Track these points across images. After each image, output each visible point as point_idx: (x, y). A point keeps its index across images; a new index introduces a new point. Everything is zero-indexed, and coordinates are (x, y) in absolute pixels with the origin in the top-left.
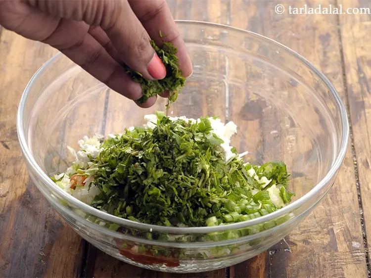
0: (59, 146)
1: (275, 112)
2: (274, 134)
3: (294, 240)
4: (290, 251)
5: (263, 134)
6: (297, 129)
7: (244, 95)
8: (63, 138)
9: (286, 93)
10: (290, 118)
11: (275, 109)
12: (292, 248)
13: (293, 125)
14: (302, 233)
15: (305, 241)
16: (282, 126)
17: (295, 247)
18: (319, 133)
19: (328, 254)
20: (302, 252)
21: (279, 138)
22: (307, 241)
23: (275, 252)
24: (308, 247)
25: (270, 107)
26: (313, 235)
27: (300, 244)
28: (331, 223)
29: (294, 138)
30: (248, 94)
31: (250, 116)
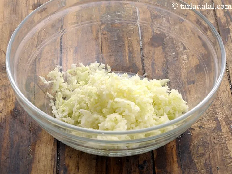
0: (33, 75)
1: (172, 40)
2: (173, 55)
3: (193, 126)
4: (191, 134)
5: (165, 55)
6: (188, 51)
7: (151, 31)
8: (35, 70)
10: (182, 44)
11: (172, 38)
12: (193, 132)
13: (185, 48)
14: (198, 122)
15: (200, 127)
16: (178, 50)
18: (203, 53)
19: (216, 134)
20: (199, 134)
21: (177, 57)
22: (202, 127)
23: (182, 136)
24: (203, 130)
25: (169, 37)
26: (205, 122)
27: (197, 129)
28: (216, 113)
29: (187, 57)
30: (153, 30)
31: (156, 45)
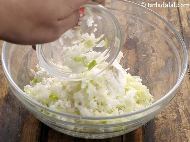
0: (25, 67)
2: (144, 57)
3: (158, 117)
4: (156, 123)
5: (137, 57)
6: (156, 54)
7: (126, 35)
8: (27, 63)
9: (149, 33)
10: (152, 48)
11: (144, 43)
12: (157, 121)
13: (154, 51)
14: (162, 113)
15: (164, 117)
16: (148, 52)
17: (158, 121)
18: (169, 56)
19: (177, 124)
20: (162, 124)
21: (147, 58)
22: (165, 117)
23: (148, 125)
24: (166, 121)
25: (141, 41)
26: (168, 114)
27: (161, 119)
28: (177, 106)
29: (155, 59)
30: (128, 35)
31: (130, 47)
